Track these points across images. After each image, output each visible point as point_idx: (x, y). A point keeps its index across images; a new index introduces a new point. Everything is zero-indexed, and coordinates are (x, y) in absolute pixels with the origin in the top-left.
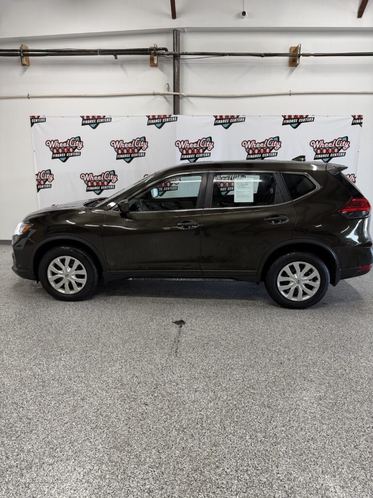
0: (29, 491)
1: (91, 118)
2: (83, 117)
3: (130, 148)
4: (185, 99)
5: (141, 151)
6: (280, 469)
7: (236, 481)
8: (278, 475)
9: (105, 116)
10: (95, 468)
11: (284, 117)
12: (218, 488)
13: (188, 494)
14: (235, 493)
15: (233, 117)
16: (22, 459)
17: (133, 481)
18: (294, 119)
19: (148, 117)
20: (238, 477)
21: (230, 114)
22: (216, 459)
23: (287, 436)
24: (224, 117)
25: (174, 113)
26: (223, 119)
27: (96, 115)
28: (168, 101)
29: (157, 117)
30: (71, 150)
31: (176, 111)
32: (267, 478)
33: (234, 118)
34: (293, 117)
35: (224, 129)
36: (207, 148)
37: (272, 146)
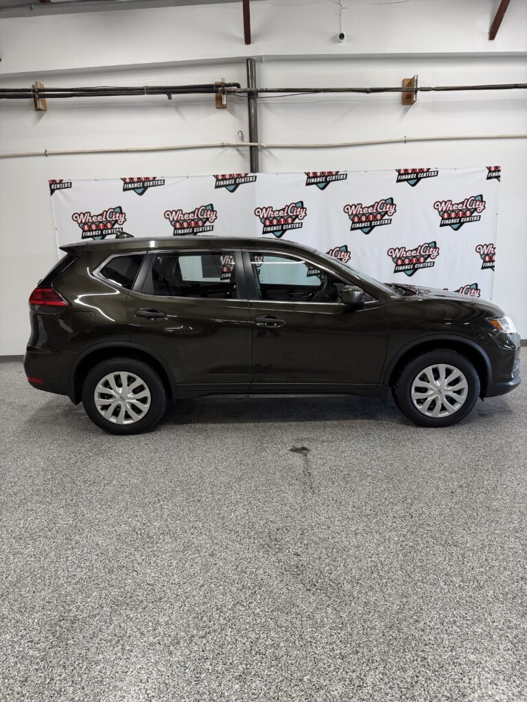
0: (187, 670)
1: (136, 180)
2: (124, 180)
3: (192, 220)
4: (265, 152)
5: (207, 224)
6: (494, 616)
7: (446, 636)
8: (495, 624)
9: (155, 178)
10: (262, 636)
11: (399, 171)
12: (426, 645)
13: (391, 655)
14: (450, 649)
15: (330, 174)
16: (162, 633)
17: (316, 647)
18: (411, 173)
19: (216, 177)
20: (446, 630)
21: (326, 170)
22: (412, 612)
23: (490, 578)
24: (319, 174)
25: (252, 171)
26: (317, 177)
27: (143, 176)
28: (242, 154)
29: (228, 177)
30: (109, 225)
31: (254, 167)
32: (482, 629)
33: (333, 175)
34: (410, 172)
35: (320, 190)
36: (297, 216)
37: (384, 210)
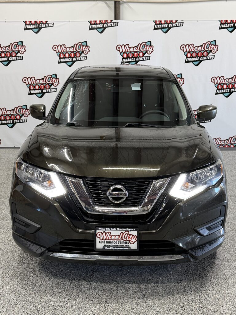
0: (50, 305)
1: (33, 23)
2: (25, 22)
3: (72, 52)
4: (125, 5)
5: (83, 55)
6: (229, 291)
7: (198, 298)
8: (229, 295)
9: (47, 21)
10: (94, 293)
11: (221, 21)
12: (186, 301)
13: (165, 304)
14: (199, 303)
15: (171, 22)
17: (123, 299)
18: (230, 23)
19: (90, 22)
20: (199, 296)
21: (169, 19)
22: (182, 287)
23: (233, 274)
24: (163, 22)
25: (115, 19)
26: (162, 24)
27: (39, 20)
28: (109, 6)
29: (98, 22)
30: (14, 54)
31: (117, 17)
32: (220, 296)
33: (173, 23)
34: (229, 22)
35: (163, 33)
36: (146, 52)
37: (209, 49)
